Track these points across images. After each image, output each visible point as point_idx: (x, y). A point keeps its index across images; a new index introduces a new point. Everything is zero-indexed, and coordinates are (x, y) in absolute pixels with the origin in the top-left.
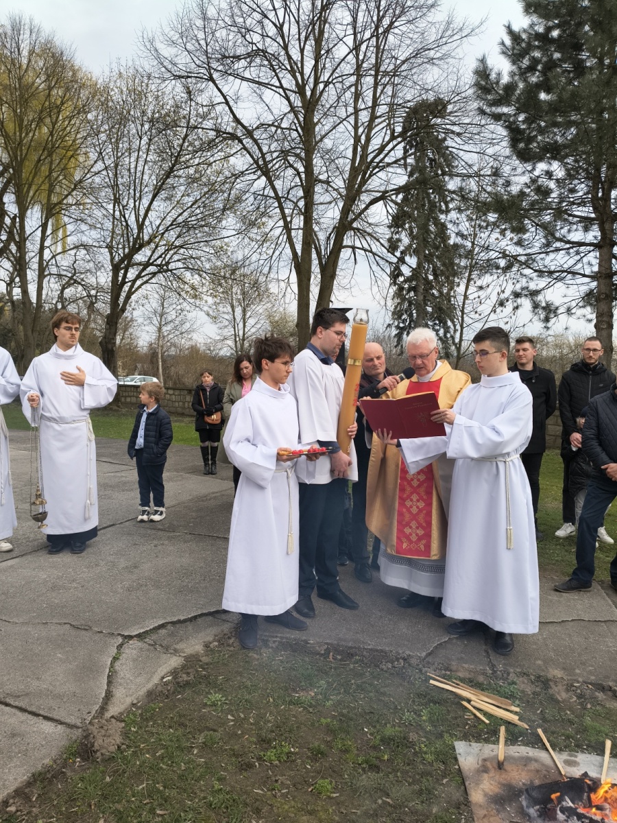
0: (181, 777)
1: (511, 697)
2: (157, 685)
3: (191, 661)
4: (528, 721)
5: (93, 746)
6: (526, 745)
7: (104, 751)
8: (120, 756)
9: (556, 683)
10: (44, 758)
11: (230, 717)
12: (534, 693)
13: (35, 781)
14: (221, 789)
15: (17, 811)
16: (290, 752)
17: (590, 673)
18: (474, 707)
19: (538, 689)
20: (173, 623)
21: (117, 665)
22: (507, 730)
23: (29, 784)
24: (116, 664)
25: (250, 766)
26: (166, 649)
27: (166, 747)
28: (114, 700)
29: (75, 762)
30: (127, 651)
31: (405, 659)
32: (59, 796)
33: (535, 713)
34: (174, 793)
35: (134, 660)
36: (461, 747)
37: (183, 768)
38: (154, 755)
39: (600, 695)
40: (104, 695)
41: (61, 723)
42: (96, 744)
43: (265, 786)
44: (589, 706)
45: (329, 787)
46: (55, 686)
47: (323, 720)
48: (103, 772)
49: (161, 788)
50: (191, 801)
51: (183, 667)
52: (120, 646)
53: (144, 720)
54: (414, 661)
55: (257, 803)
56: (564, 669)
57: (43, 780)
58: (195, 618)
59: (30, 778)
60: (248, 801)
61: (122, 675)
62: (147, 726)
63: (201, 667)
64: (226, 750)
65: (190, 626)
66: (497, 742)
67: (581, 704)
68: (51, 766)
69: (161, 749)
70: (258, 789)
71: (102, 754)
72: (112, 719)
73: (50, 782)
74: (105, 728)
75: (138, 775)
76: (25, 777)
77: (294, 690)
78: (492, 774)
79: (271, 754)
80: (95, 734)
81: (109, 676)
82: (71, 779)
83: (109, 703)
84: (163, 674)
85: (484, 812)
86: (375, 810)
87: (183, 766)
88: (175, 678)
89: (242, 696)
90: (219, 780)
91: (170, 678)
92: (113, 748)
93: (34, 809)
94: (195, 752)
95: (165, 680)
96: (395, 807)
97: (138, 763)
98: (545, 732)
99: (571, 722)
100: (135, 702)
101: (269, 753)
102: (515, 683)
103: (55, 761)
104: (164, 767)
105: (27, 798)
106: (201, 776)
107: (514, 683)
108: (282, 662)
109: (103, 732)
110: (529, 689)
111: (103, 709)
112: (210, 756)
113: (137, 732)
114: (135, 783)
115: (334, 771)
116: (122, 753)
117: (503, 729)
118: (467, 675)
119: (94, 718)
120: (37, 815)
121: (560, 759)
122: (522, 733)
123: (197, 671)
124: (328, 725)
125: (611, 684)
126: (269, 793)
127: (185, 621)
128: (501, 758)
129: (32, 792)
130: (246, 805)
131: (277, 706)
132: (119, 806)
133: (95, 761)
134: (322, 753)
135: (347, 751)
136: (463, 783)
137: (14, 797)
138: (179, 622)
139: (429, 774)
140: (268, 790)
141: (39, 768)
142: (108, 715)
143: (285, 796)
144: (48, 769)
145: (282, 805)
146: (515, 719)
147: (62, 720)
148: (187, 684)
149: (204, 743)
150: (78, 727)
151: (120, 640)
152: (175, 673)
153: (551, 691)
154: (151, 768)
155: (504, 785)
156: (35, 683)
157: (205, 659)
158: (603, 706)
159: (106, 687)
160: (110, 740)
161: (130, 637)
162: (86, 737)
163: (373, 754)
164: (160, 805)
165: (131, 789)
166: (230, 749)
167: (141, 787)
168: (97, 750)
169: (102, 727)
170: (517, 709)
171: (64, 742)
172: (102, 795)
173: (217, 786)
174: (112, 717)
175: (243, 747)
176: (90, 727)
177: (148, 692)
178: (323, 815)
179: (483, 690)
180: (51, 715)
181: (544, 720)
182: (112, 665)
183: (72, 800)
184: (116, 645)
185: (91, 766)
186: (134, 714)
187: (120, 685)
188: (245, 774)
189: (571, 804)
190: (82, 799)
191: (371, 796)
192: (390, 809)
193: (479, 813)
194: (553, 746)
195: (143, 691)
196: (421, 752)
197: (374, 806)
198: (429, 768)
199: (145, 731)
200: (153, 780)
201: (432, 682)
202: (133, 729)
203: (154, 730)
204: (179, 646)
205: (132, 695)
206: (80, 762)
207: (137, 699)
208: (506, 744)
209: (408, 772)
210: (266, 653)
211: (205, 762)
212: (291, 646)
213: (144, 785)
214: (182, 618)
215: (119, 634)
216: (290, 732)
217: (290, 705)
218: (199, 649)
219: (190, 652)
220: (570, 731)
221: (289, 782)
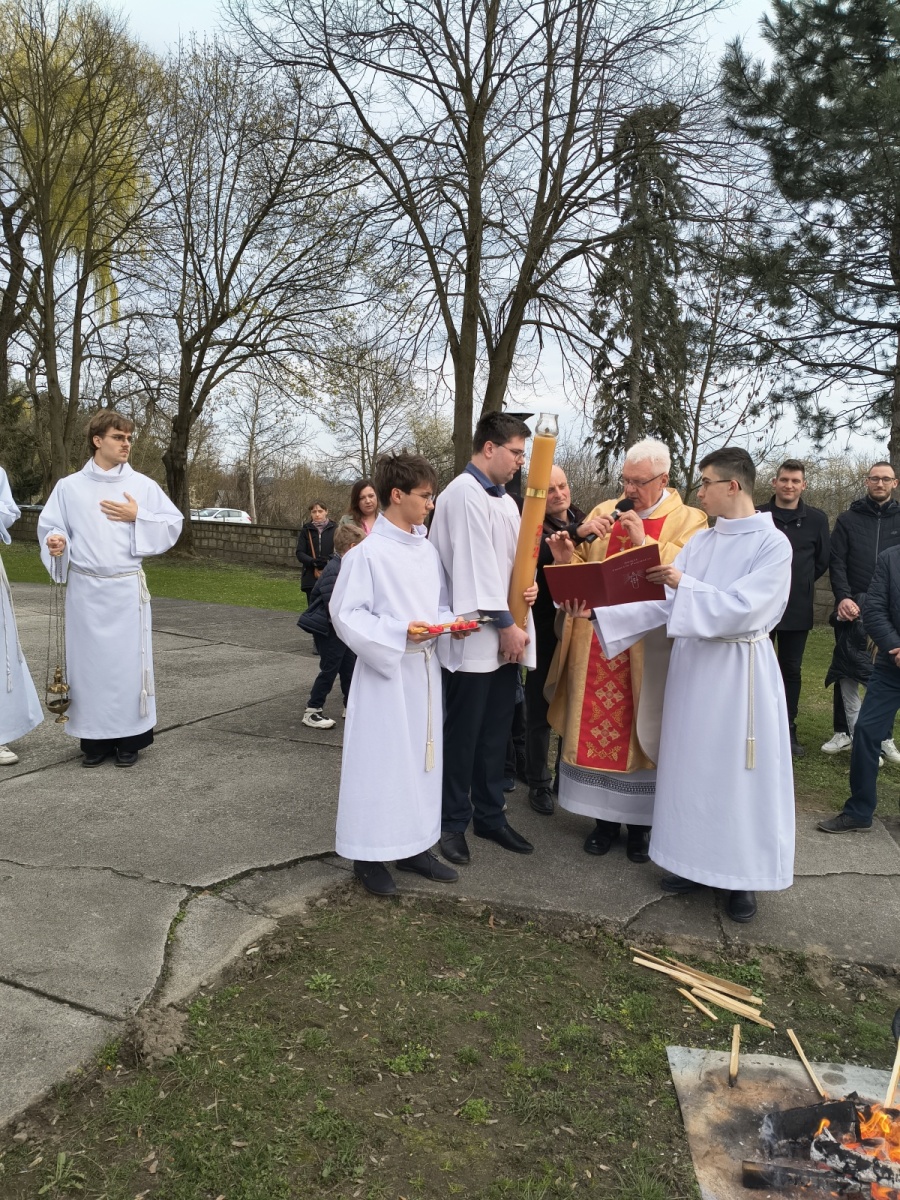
0: (269, 1094)
1: (750, 982)
2: (237, 960)
3: (288, 925)
4: (776, 1018)
5: (141, 1047)
6: (770, 1052)
7: (156, 1054)
8: (180, 1061)
9: (815, 964)
10: (69, 1064)
11: (342, 1007)
12: (783, 977)
13: (56, 1096)
14: (326, 1112)
15: (29, 1139)
16: (429, 1060)
17: (866, 949)
18: (697, 997)
19: (789, 972)
20: (263, 870)
21: (180, 930)
22: (743, 1031)
23: (47, 1101)
24: (177, 929)
25: (370, 1078)
26: (252, 907)
27: (246, 1050)
28: (174, 980)
29: (114, 1070)
30: (194, 910)
31: (598, 927)
32: (90, 1118)
33: (784, 1007)
34: (258, 1116)
35: (205, 923)
36: (675, 1053)
37: (272, 1081)
38: (230, 1061)
39: (880, 982)
40: (159, 973)
41: (96, 1013)
42: (145, 1045)
43: (390, 1108)
44: (863, 998)
45: (484, 1110)
46: (87, 960)
47: (478, 1014)
48: (156, 1086)
49: (240, 1109)
50: (283, 1127)
51: (277, 934)
52: (185, 902)
53: (218, 1010)
54: (611, 930)
55: (379, 1132)
56: (828, 943)
57: (67, 1095)
58: (295, 862)
59: (49, 1092)
60: (365, 1128)
61: (187, 945)
62: (221, 1019)
63: (302, 934)
64: (335, 1055)
65: (287, 875)
66: (728, 1047)
67: (852, 995)
68: (80, 1076)
69: (241, 1052)
70: (381, 1111)
71: (154, 1059)
72: (171, 1009)
73: (79, 1098)
74: (160, 1021)
75: (206, 1090)
76: (42, 1091)
77: (437, 970)
78: (720, 1092)
79: (400, 1061)
80: (145, 1029)
81: (167, 946)
82: (109, 1093)
83: (167, 984)
84: (246, 943)
85: (703, 1148)
86: (550, 1144)
87: (272, 1078)
88: (264, 949)
89: (361, 976)
90: (324, 1097)
91: (256, 949)
92: (170, 1051)
93: (54, 1137)
94: (290, 1058)
95: (248, 953)
96: (577, 1139)
97: (206, 1072)
98: (798, 1033)
99: (836, 1021)
100: (205, 983)
101: (397, 1060)
102: (758, 964)
103: (85, 1068)
104: (245, 1078)
105: (44, 1121)
106: (298, 1092)
107: (755, 962)
108: (420, 928)
109: (157, 1026)
110: (776, 972)
111: (158, 993)
112: (312, 1063)
113: (206, 1028)
114: (202, 1101)
115: (491, 1087)
116: (183, 1057)
117: (737, 1029)
118: (688, 950)
119: (145, 1006)
120: (58, 1146)
121: (817, 1073)
122: (765, 1035)
123: (296, 940)
124: (484, 1021)
125: (895, 966)
126: (397, 1117)
127: (280, 867)
128: (734, 1070)
129: (52, 1112)
130: (362, 1134)
131: (411, 992)
132: (177, 1134)
133: (144, 1068)
134: (474, 1061)
135: (510, 1058)
136: (678, 1105)
137: (24, 1120)
138: (272, 868)
139: (629, 1092)
140: (395, 1114)
141: (63, 1078)
142: (164, 1002)
143: (419, 1123)
144: (75, 1080)
145: (414, 1135)
146: (754, 1014)
147: (98, 1008)
148: (281, 958)
149: (303, 1044)
150: (119, 1020)
151: (185, 893)
152: (263, 942)
153: (808, 975)
154: (225, 1080)
155: (736, 1109)
156: (60, 954)
157: (308, 923)
158: (884, 998)
159: (162, 962)
160: (166, 1038)
161: (200, 890)
162: (132, 1034)
163: (549, 1062)
164: (238, 1133)
165: (196, 1110)
166: (342, 1054)
167: (209, 1107)
168: (148, 1054)
169: (155, 1020)
170: (759, 1001)
171: (100, 1041)
172: (154, 1117)
173: (321, 1107)
174: (171, 1005)
175: (361, 1050)
176: (138, 1020)
177: (224, 969)
178: (473, 1151)
179: (710, 972)
180: (78, 1001)
181: (797, 1016)
182: (172, 930)
183: (109, 1125)
184: (179, 901)
185: (137, 1075)
186: (203, 1002)
187: (184, 958)
188: (362, 1090)
189: (832, 1139)
190: (124, 1123)
191: (544, 1123)
192: (570, 1142)
193: (699, 1148)
194: (809, 1055)
195: (217, 968)
196: (618, 1061)
197: (548, 1138)
198: (629, 1084)
199: (219, 1026)
200: (228, 1098)
201: (636, 960)
202: (200, 1023)
203: (232, 1025)
204: (271, 904)
205: (199, 974)
206: (122, 1070)
207: (208, 979)
208: (741, 1050)
209: (597, 1089)
210: (397, 915)
211: (304, 1072)
212: (434, 906)
213: (215, 1104)
214: (276, 863)
215: (184, 885)
216: (429, 1029)
217: (429, 990)
218: (300, 907)
219: (286, 913)
220: (834, 1033)
221: (426, 1102)
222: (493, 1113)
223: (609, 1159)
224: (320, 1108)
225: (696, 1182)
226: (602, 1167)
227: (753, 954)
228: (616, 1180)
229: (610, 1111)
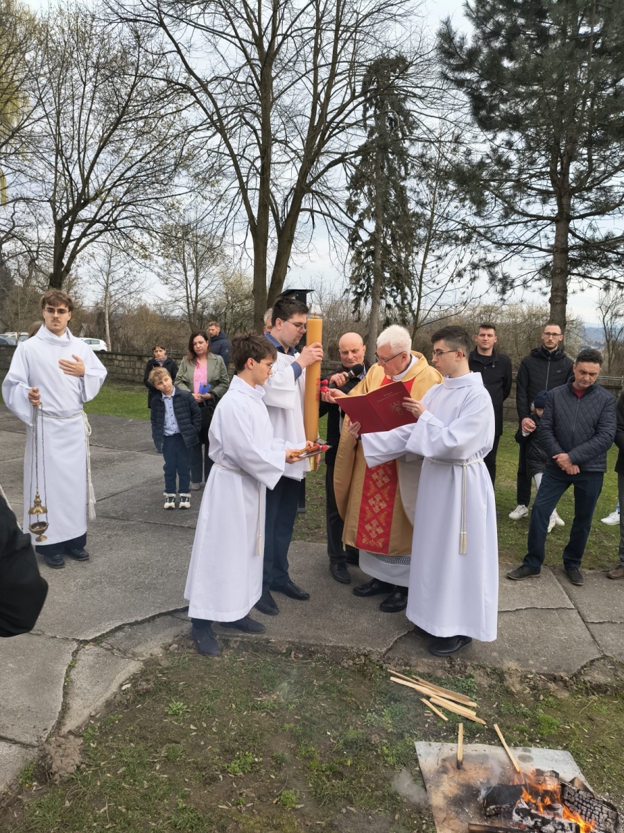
0: (145, 797)
1: (467, 691)
2: (115, 695)
3: (151, 663)
4: (486, 717)
5: (51, 768)
6: (483, 742)
7: (62, 773)
8: (79, 777)
9: (510, 675)
11: (192, 727)
12: (490, 686)
14: (185, 808)
16: (255, 762)
17: (543, 663)
18: (433, 704)
19: (494, 682)
20: (131, 625)
21: (73, 673)
22: (465, 727)
24: (71, 673)
25: (214, 779)
26: (124, 653)
27: (126, 764)
28: (72, 712)
29: (31, 786)
30: (83, 658)
31: (365, 655)
32: (16, 825)
33: (491, 708)
34: (137, 814)
35: (91, 667)
36: (421, 747)
37: (146, 786)
38: (115, 774)
39: (552, 686)
40: (60, 709)
41: (16, 742)
42: (54, 766)
43: (229, 800)
44: (542, 697)
45: (294, 798)
46: (7, 701)
47: (287, 726)
48: (63, 797)
49: (124, 810)
50: (155, 822)
51: (143, 673)
52: (75, 653)
53: (104, 734)
54: (374, 657)
55: (223, 820)
56: (518, 660)
58: (153, 618)
60: (213, 818)
61: (79, 685)
62: (107, 741)
63: (161, 671)
64: (189, 763)
65: (148, 628)
66: (455, 740)
67: (534, 696)
68: (6, 794)
69: (122, 766)
70: (223, 804)
71: (61, 776)
72: (71, 737)
73: (6, 811)
74: (63, 747)
75: (99, 798)
77: (257, 694)
78: (451, 774)
79: (234, 765)
80: (53, 754)
81: (65, 687)
82: (28, 805)
83: (66, 716)
84: (121, 681)
85: (443, 815)
86: (340, 821)
87: (146, 784)
88: (134, 685)
89: (204, 702)
90: (183, 797)
91: (129, 686)
92: (72, 769)
94: (158, 768)
95: (123, 688)
96: (358, 816)
97: (99, 784)
98: (501, 727)
99: (525, 716)
100: (93, 714)
101: (233, 765)
102: (473, 677)
103: (10, 787)
104: (126, 786)
106: (165, 794)
107: (471, 676)
108: (243, 663)
109: (61, 751)
110: (485, 682)
111: (60, 723)
112: (173, 770)
113: (96, 748)
114: (96, 806)
115: (298, 780)
116: (81, 773)
117: (461, 726)
118: (427, 670)
119: (51, 735)
121: (515, 753)
122: (480, 729)
123: (157, 677)
124: (291, 730)
125: (562, 674)
126: (234, 808)
127: (143, 622)
128: (460, 757)
130: (211, 823)
131: (240, 712)
133: (53, 784)
134: (286, 761)
135: (311, 758)
136: (424, 785)
138: (137, 623)
139: (391, 778)
140: (233, 805)
142: (65, 730)
143: (250, 810)
144: (3, 797)
145: (247, 820)
146: (471, 714)
147: (17, 739)
148: (148, 691)
149: (166, 757)
150: (33, 747)
151: (75, 645)
152: (134, 679)
153: (506, 684)
154: (112, 788)
155: (462, 785)
157: (165, 663)
158: (555, 697)
159: (62, 700)
160: (68, 760)
161: (86, 642)
162: (43, 758)
163: (336, 759)
164: (124, 829)
165: (92, 813)
166: (194, 762)
167: (102, 810)
168: (55, 773)
169: (60, 746)
170: (474, 704)
171: (20, 765)
172: (62, 822)
173: (182, 805)
174: (70, 732)
175: (207, 758)
176: (45, 745)
177: (107, 701)
178: (288, 829)
179: (441, 685)
180: (4, 734)
181: (500, 714)
182: (68, 675)
183: (29, 831)
184: (71, 651)
185: (49, 789)
186: (93, 728)
187: (77, 695)
188: (209, 788)
189: (526, 806)
190: (41, 828)
191: (335, 805)
192: (354, 818)
193: (440, 816)
194: (509, 742)
195: (101, 701)
196: (383, 755)
197: (339, 816)
198: (391, 772)
199: (105, 747)
200: (115, 802)
201: (392, 678)
202: (92, 744)
203: (115, 745)
204: (138, 649)
205: (89, 706)
206: (37, 786)
207: (95, 710)
208: (464, 742)
209: (370, 777)
210: (227, 655)
211: (169, 779)
212: (252, 646)
213: (106, 808)
214: (140, 619)
215: (74, 639)
216: (254, 740)
217: (252, 710)
218: (158, 651)
219: (148, 656)
220: (524, 724)
221: (253, 795)
222: (300, 800)
223: (381, 829)
224: (180, 806)
227: (469, 671)
229: (379, 793)
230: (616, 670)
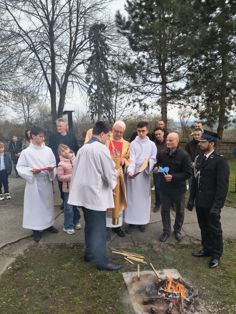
0: (20, 308)
1: (141, 253)
2: (5, 271)
3: (19, 259)
4: (147, 261)
6: (147, 270)
9: (155, 245)
11: (37, 279)
12: (148, 250)
14: (37, 310)
16: (63, 289)
18: (128, 259)
19: (149, 248)
20: (10, 244)
22: (140, 266)
25: (47, 297)
26: (8, 255)
27: (12, 297)
33: (149, 257)
36: (125, 275)
37: (20, 304)
38: (7, 301)
39: (169, 247)
43: (54, 304)
44: (166, 252)
45: (79, 300)
47: (74, 274)
51: (16, 262)
55: (52, 312)
56: (157, 240)
58: (19, 240)
60: (48, 312)
62: (3, 290)
63: (24, 260)
64: (37, 293)
65: (17, 244)
66: (137, 271)
67: (163, 251)
69: (10, 298)
70: (52, 306)
77: (62, 264)
78: (136, 282)
84: (7, 266)
85: (134, 297)
86: (96, 305)
88: (13, 267)
89: (42, 270)
90: (35, 306)
91: (11, 267)
94: (24, 297)
95: (8, 268)
98: (152, 264)
99: (161, 259)
101: (54, 291)
102: (142, 248)
104: (12, 306)
106: (28, 306)
108: (56, 253)
110: (146, 249)
112: (31, 297)
115: (80, 293)
117: (138, 265)
118: (125, 247)
121: (158, 273)
122: (145, 265)
123: (22, 263)
124: (76, 275)
125: (173, 243)
126: (56, 307)
127: (15, 242)
128: (139, 276)
131: (56, 271)
134: (75, 287)
135: (84, 284)
136: (127, 288)
138: (12, 243)
139: (114, 287)
140: (55, 306)
143: (62, 307)
145: (61, 311)
146: (142, 261)
148: (19, 269)
149: (28, 292)
152: (12, 265)
153: (153, 249)
154: (6, 307)
155: (140, 286)
157: (25, 257)
158: (171, 251)
163: (94, 283)
166: (39, 292)
170: (143, 257)
175: (44, 290)
177: (2, 275)
178: (77, 311)
179: (131, 252)
181: (152, 259)
188: (46, 301)
189: (162, 289)
191: (94, 300)
192: (102, 303)
194: (155, 268)
196: (111, 279)
197: (96, 303)
198: (114, 285)
199: (2, 292)
200: (8, 312)
201: (113, 252)
203: (6, 291)
204: (13, 253)
208: (140, 271)
209: (107, 288)
210: (50, 251)
211: (29, 300)
212: (60, 247)
214: (13, 241)
216: (62, 281)
217: (61, 270)
218: (22, 253)
219: (18, 255)
220: (161, 262)
221: (63, 301)
222: (81, 300)
223: (111, 306)
224: (35, 309)
225: (133, 307)
226: (110, 308)
228: (114, 310)
229: (110, 293)
230: (190, 239)
